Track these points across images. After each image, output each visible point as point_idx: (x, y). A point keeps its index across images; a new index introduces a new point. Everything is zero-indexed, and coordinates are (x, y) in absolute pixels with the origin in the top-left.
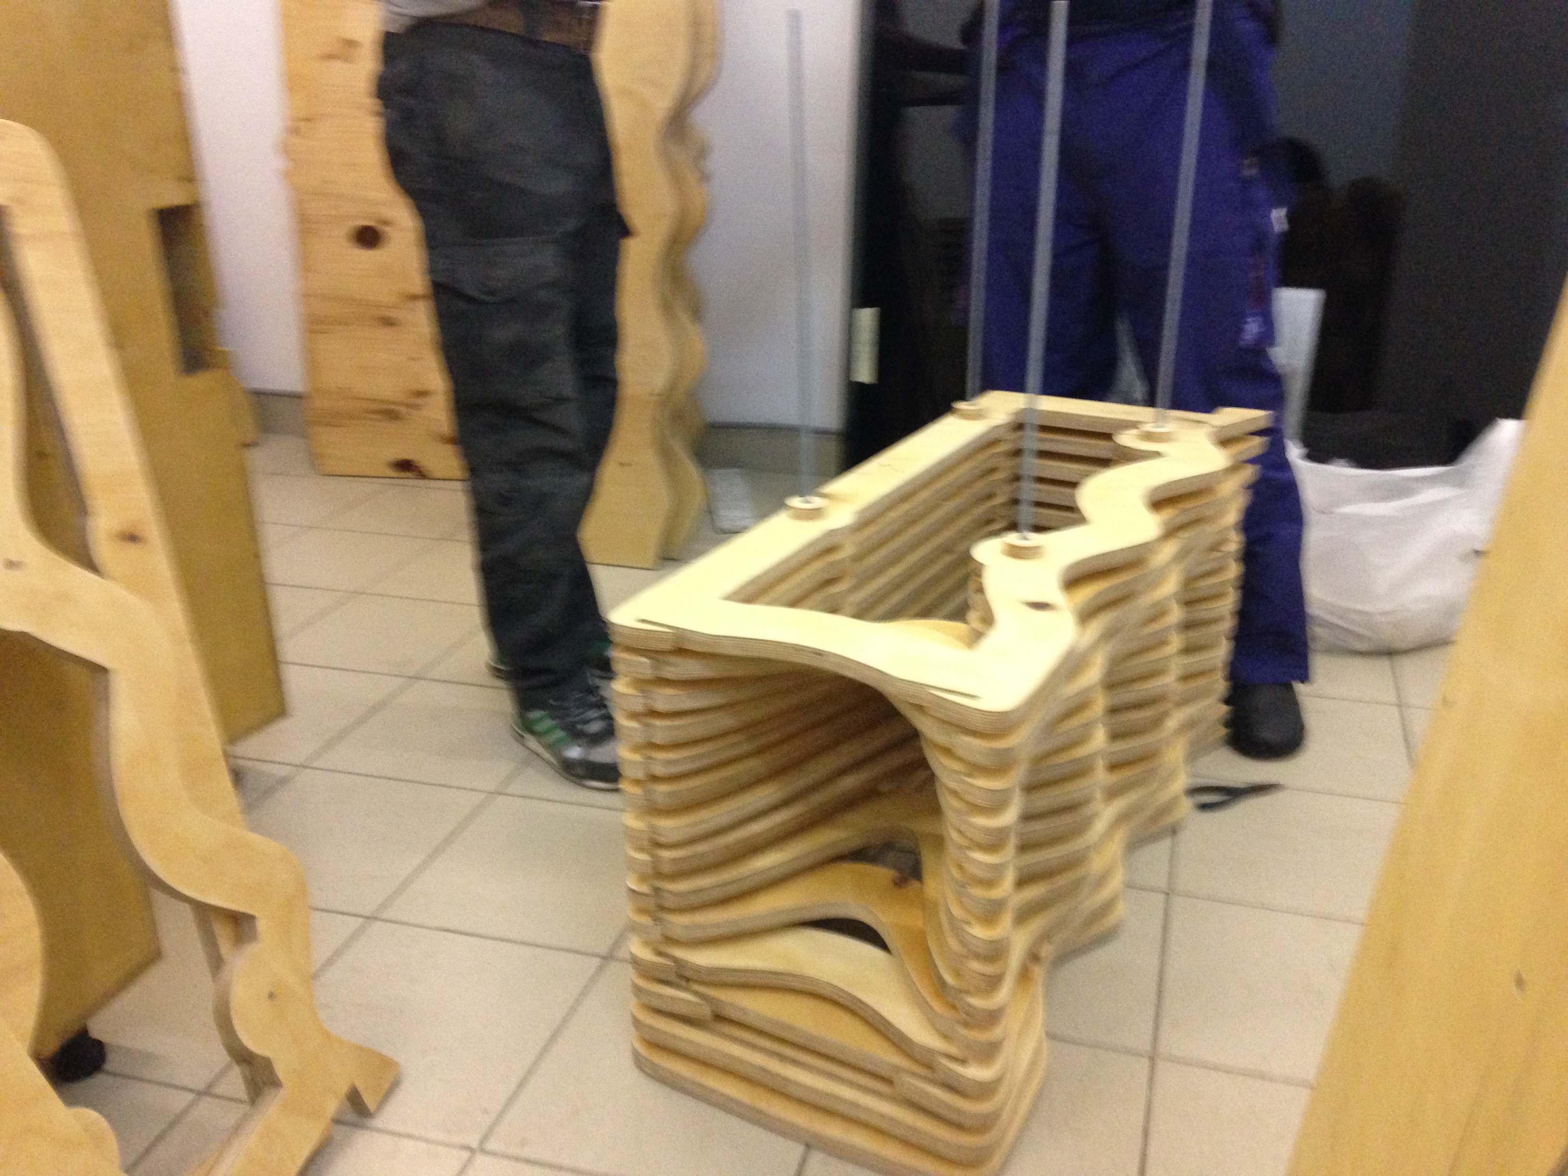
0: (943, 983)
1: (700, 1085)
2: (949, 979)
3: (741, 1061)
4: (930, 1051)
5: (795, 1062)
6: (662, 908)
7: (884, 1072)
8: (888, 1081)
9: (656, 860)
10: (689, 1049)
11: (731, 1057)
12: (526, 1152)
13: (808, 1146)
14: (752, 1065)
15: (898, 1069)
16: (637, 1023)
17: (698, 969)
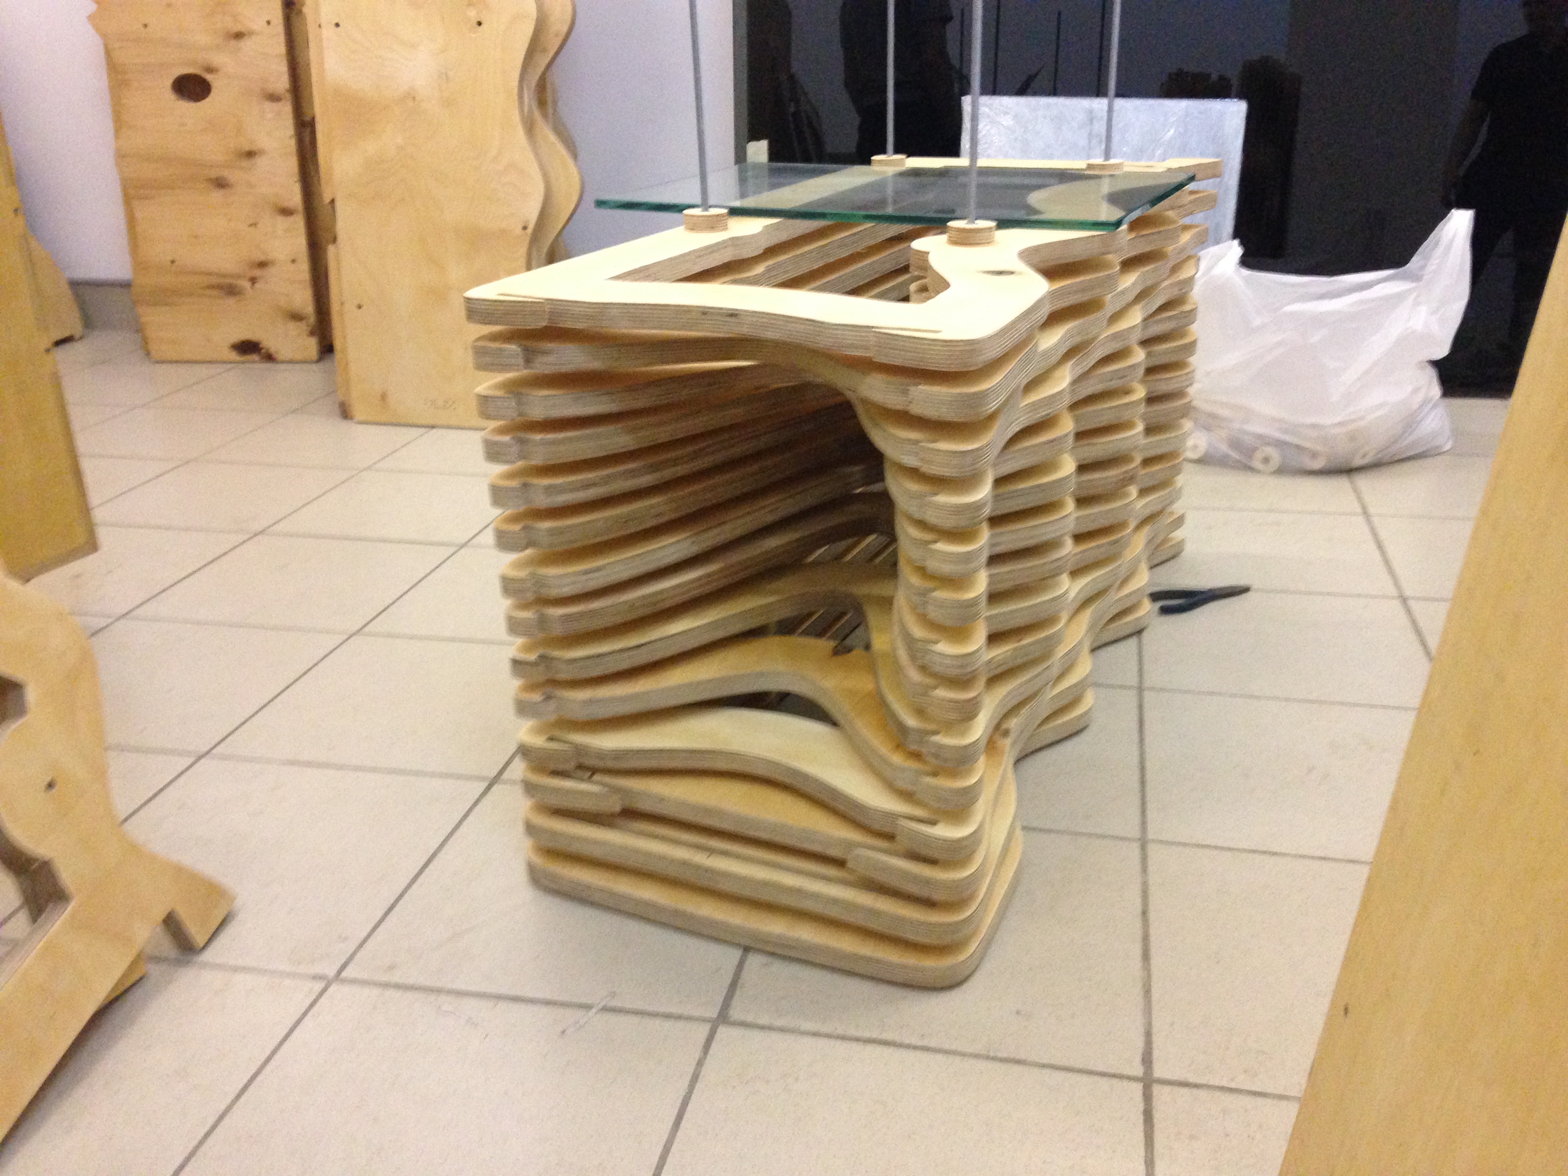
0: (903, 729)
1: (612, 894)
2: (911, 721)
3: (662, 858)
4: (892, 816)
5: (725, 853)
6: (554, 683)
7: (833, 852)
8: (840, 863)
9: (542, 622)
10: (597, 853)
11: (648, 854)
12: (396, 977)
13: (747, 949)
14: (672, 861)
15: (850, 845)
16: (531, 829)
17: (601, 754)
